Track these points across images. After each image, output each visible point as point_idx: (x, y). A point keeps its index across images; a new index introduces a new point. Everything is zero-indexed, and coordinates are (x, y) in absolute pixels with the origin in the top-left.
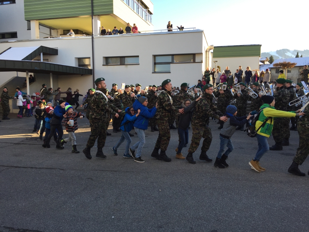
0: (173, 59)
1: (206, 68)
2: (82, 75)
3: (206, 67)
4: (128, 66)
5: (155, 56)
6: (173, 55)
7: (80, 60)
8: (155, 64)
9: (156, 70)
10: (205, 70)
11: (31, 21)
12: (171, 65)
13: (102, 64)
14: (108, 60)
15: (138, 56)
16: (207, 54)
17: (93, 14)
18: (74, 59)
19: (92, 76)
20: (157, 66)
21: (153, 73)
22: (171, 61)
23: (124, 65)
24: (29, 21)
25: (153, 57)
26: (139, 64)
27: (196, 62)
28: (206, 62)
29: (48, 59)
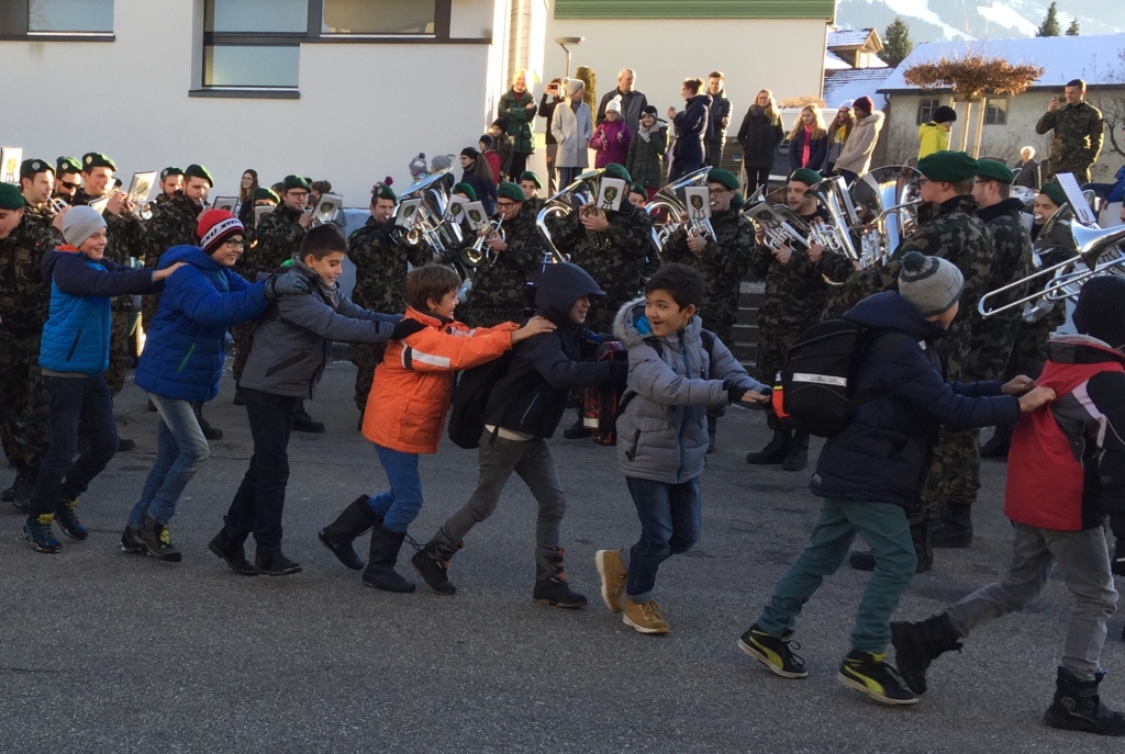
0: (316, 16)
1: (510, 80)
3: (511, 71)
4: (50, 47)
8: (210, 39)
9: (216, 79)
10: (505, 91)
12: (306, 49)
20: (219, 51)
21: (193, 93)
22: (304, 29)
23: (21, 36)
25: (196, 2)
26: (112, 39)
27: (452, 36)
28: (512, 41)
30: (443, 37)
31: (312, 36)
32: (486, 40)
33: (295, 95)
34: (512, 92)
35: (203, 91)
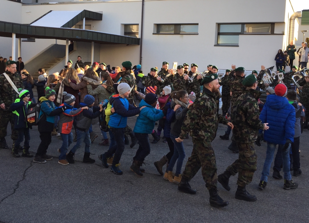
0: (243, 29)
2: (128, 45)
4: (184, 36)
5: (219, 25)
6: (243, 24)
7: (127, 27)
8: (219, 34)
9: (220, 42)
12: (240, 36)
13: (153, 32)
14: (159, 28)
15: (197, 24)
16: (292, 22)
18: (120, 25)
19: (139, 46)
20: (221, 36)
21: (215, 46)
22: (240, 31)
23: (179, 34)
25: (216, 26)
26: (198, 34)
27: (275, 33)
28: (290, 33)
29: (91, 25)
30: (273, 33)
31: (242, 33)
32: (283, 34)
33: (238, 46)
34: (290, 45)
35: (217, 45)
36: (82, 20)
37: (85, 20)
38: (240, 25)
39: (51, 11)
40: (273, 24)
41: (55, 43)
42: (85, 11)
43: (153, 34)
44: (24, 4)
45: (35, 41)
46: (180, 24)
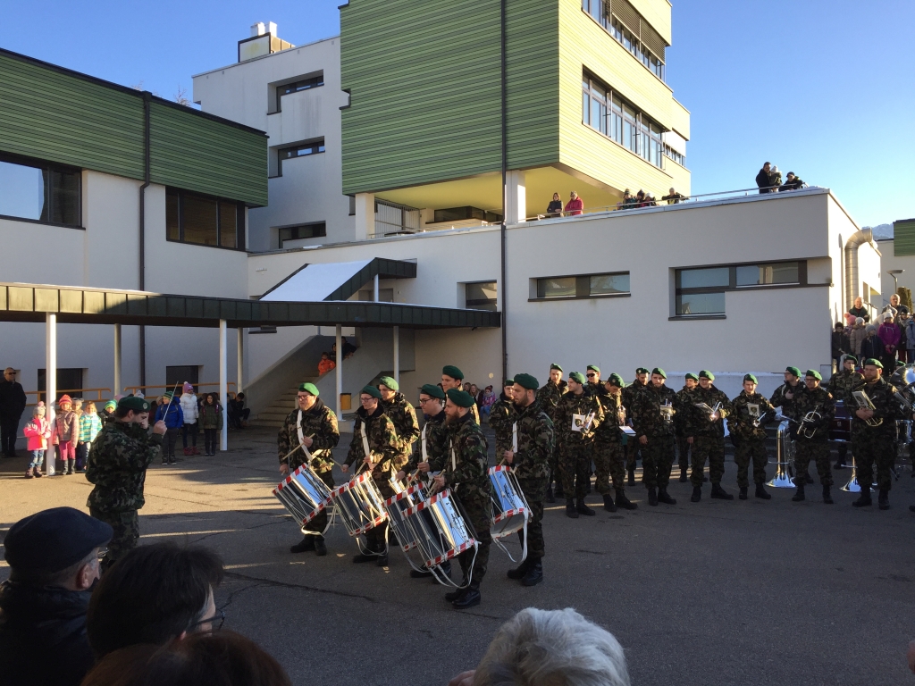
0: (733, 278)
2: (474, 328)
3: (848, 297)
4: (599, 301)
5: (677, 272)
6: (733, 267)
7: (470, 287)
8: (679, 292)
11: (357, 196)
12: (728, 295)
13: (528, 298)
14: (541, 288)
15: (627, 273)
16: (851, 256)
17: (505, 168)
18: (456, 285)
19: (501, 329)
20: (685, 298)
21: (672, 319)
22: (727, 283)
23: (588, 297)
24: (352, 196)
25: (670, 277)
26: (629, 295)
27: (809, 283)
28: (847, 281)
29: (392, 290)
30: (803, 283)
31: (732, 287)
32: (828, 283)
33: (724, 317)
34: (854, 308)
35: (677, 317)
36: (373, 279)
37: (379, 278)
38: (727, 269)
39: (306, 265)
40: (802, 264)
41: (317, 334)
42: (377, 260)
43: (530, 300)
44: (251, 253)
45: (275, 332)
46: (588, 277)
